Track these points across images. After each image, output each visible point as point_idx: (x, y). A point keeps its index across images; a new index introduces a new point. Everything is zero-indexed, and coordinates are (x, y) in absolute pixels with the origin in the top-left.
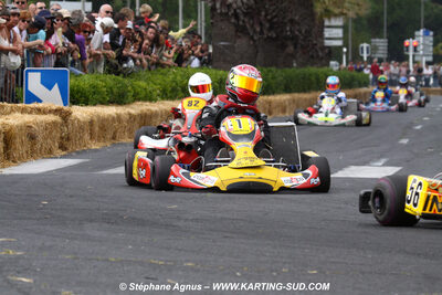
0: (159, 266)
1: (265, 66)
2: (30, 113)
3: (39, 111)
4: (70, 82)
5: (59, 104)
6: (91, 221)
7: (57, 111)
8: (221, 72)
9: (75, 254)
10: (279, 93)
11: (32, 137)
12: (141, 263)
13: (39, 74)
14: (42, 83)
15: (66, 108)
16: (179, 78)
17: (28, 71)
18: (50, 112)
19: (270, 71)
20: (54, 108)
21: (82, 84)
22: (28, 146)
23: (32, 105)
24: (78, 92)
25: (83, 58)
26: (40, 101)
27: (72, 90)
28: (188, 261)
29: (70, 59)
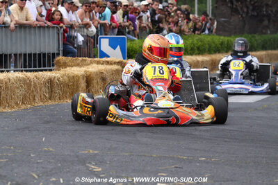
0: (184, 159)
1: (250, 33)
2: (103, 64)
3: (108, 63)
4: (127, 44)
5: (120, 58)
6: (141, 132)
7: (119, 63)
8: (222, 37)
9: (131, 152)
10: (259, 51)
11: (104, 79)
12: (173, 158)
13: (108, 40)
14: (110, 45)
15: (124, 61)
16: (195, 41)
17: (101, 38)
18: (115, 63)
19: (253, 37)
20: (117, 61)
21: (134, 46)
22: (101, 84)
23: (104, 59)
24: (132, 51)
25: (135, 29)
26: (108, 57)
27: (128, 50)
28: (202, 157)
29: (127, 30)
